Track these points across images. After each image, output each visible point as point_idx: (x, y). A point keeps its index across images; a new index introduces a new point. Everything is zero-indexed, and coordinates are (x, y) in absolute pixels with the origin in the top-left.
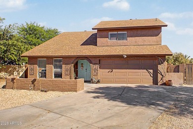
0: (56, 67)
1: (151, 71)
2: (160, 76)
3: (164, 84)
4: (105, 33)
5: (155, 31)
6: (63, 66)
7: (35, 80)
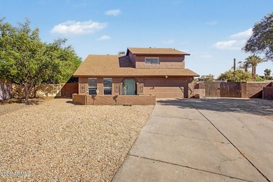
0: (105, 85)
1: (183, 88)
2: (189, 92)
3: (194, 97)
4: (141, 58)
5: (180, 58)
6: (113, 84)
7: (116, 96)
